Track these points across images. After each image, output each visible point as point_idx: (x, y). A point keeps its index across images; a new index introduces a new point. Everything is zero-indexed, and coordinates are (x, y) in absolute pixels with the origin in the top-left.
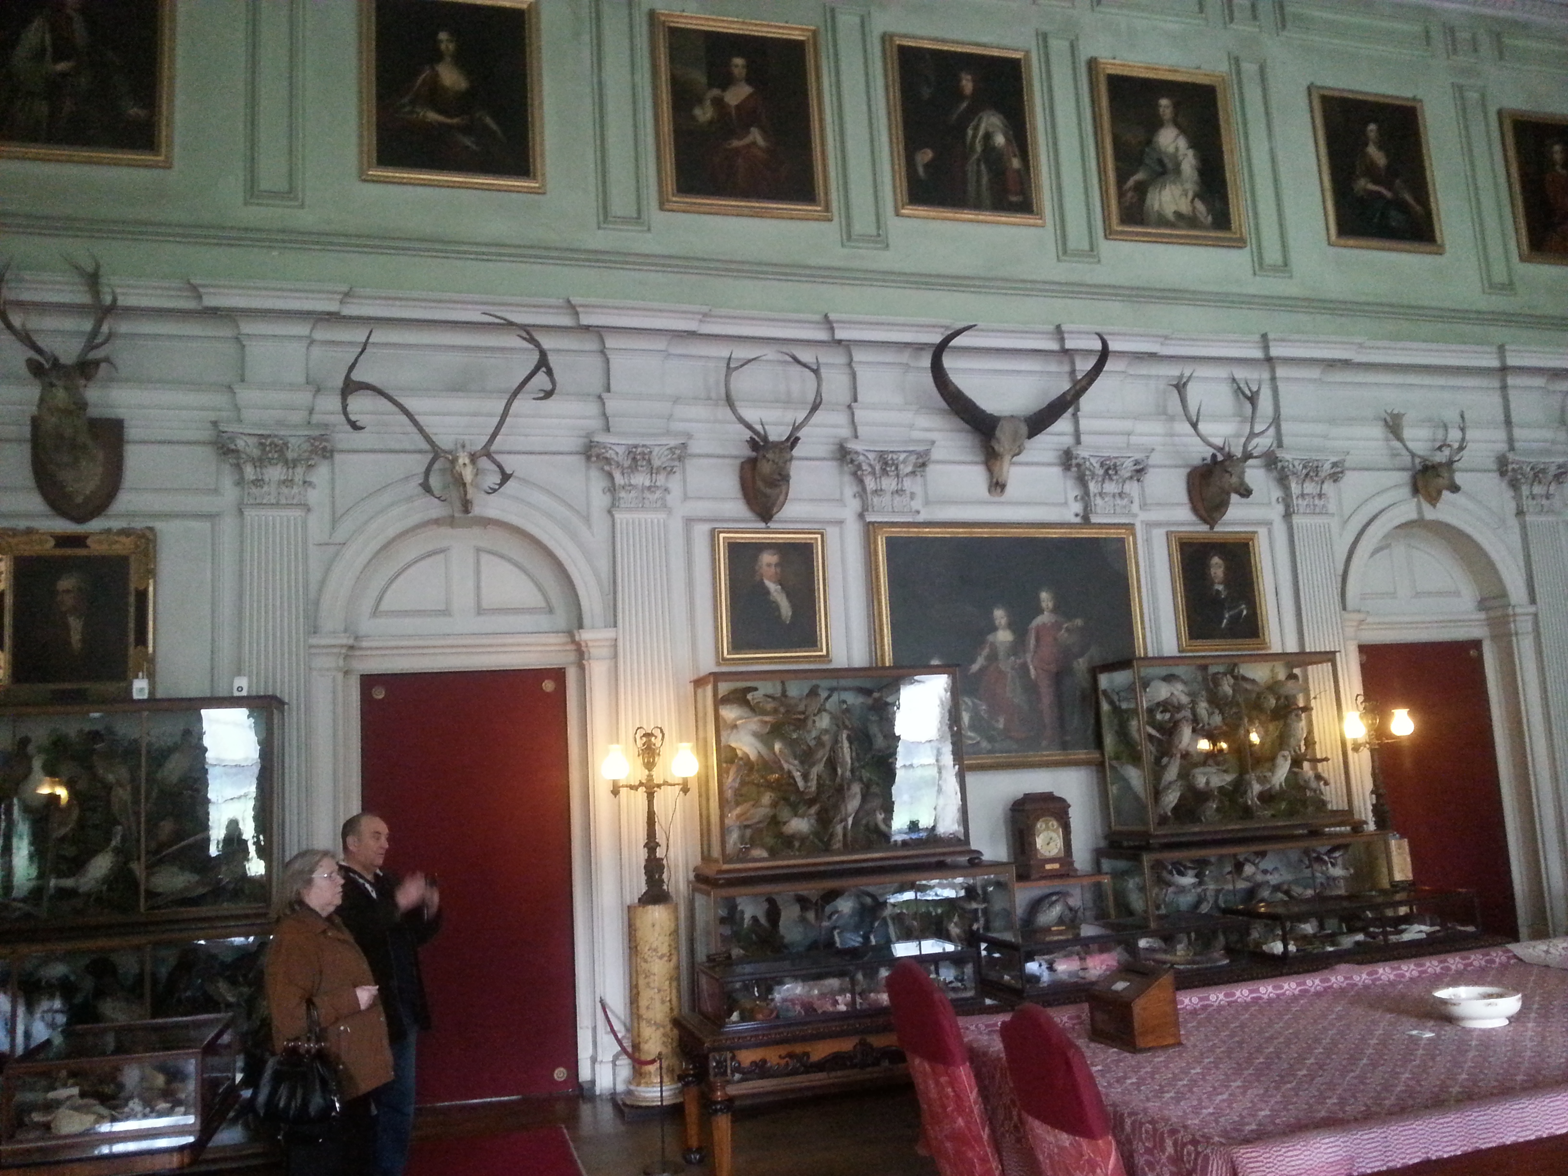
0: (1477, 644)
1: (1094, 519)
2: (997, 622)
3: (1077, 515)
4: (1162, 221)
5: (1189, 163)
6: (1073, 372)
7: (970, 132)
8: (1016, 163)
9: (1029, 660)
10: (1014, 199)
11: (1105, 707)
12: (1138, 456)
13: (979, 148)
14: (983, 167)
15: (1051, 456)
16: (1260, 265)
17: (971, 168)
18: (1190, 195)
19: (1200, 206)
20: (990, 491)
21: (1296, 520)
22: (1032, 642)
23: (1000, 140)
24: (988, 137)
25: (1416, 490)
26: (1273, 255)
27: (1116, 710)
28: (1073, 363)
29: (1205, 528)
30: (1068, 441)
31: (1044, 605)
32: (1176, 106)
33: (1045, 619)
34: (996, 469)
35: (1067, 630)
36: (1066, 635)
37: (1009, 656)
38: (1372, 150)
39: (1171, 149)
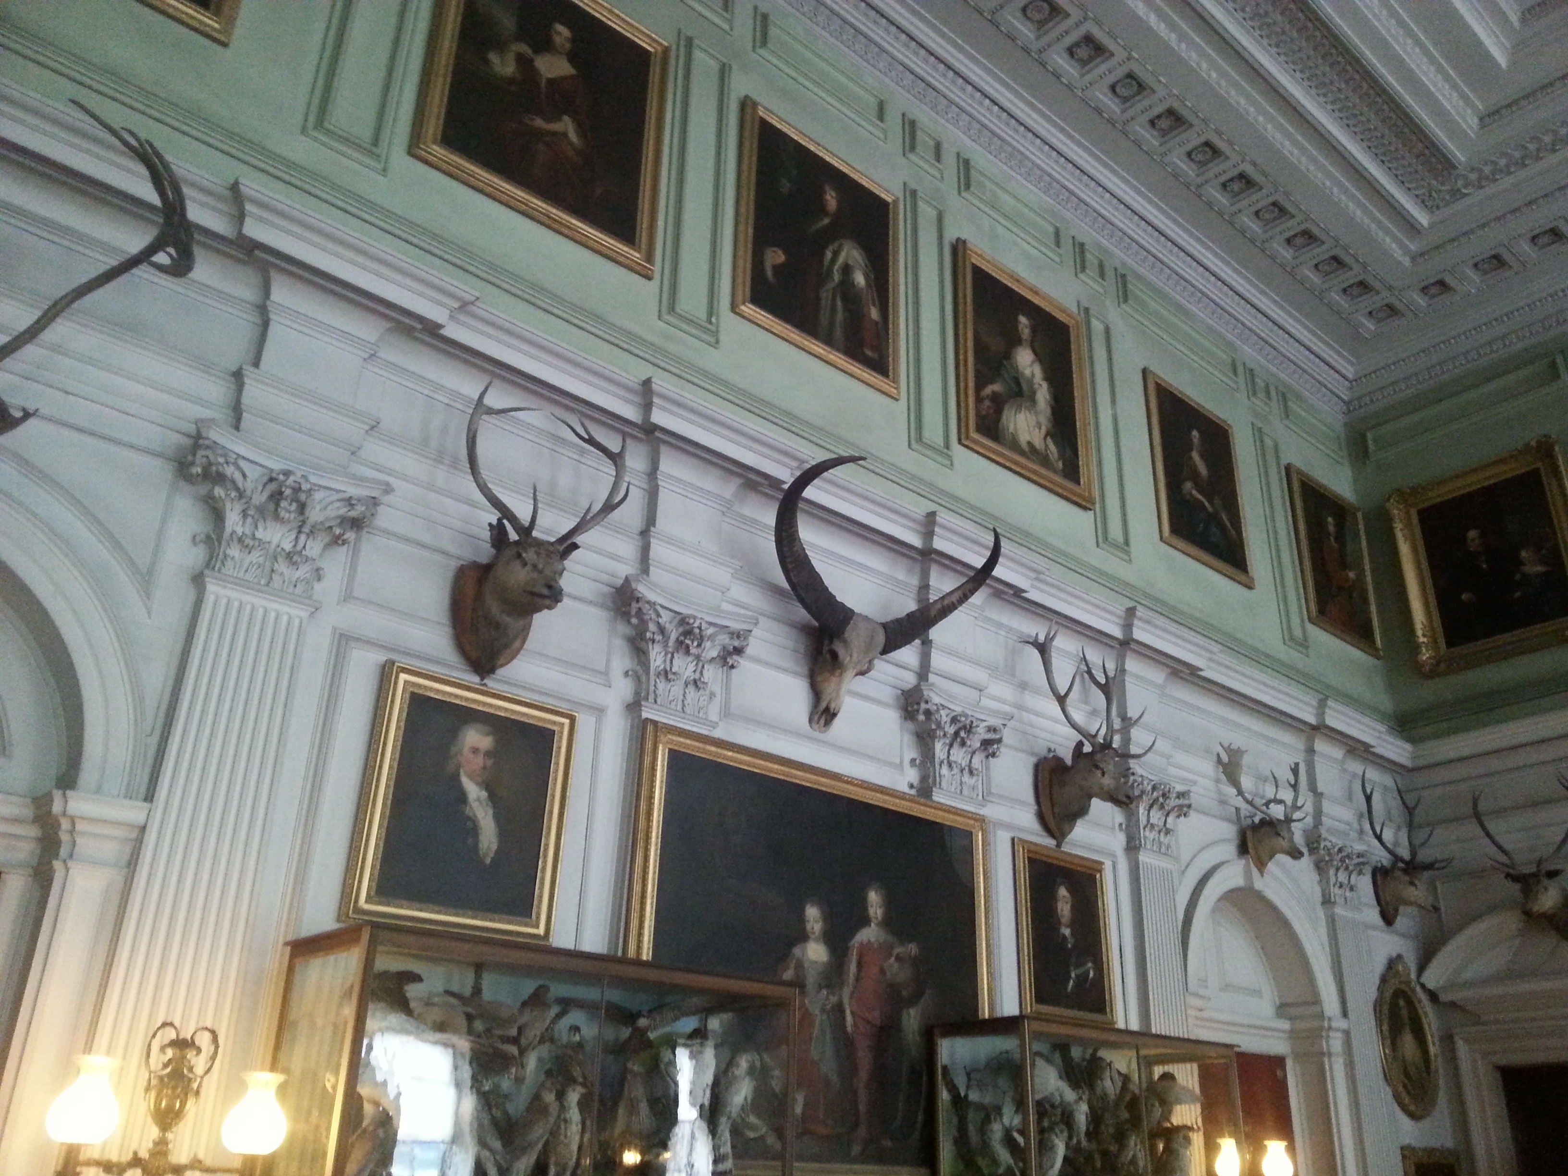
0: (1279, 1061)
1: (938, 797)
2: (809, 927)
3: (911, 786)
4: (1015, 446)
5: (1043, 395)
6: (924, 587)
7: (829, 255)
8: (874, 314)
9: (846, 1001)
10: (869, 353)
12: (993, 721)
13: (837, 277)
14: (839, 303)
15: (887, 694)
16: (1102, 536)
17: (825, 294)
18: (1044, 428)
19: (1052, 447)
21: (1144, 857)
22: (853, 968)
23: (860, 279)
24: (847, 270)
26: (1115, 531)
28: (925, 575)
30: (909, 680)
31: (871, 911)
32: (1034, 330)
33: (870, 934)
34: (829, 688)
35: (898, 958)
36: (896, 965)
37: (820, 988)
38: (1195, 455)
39: (1027, 372)
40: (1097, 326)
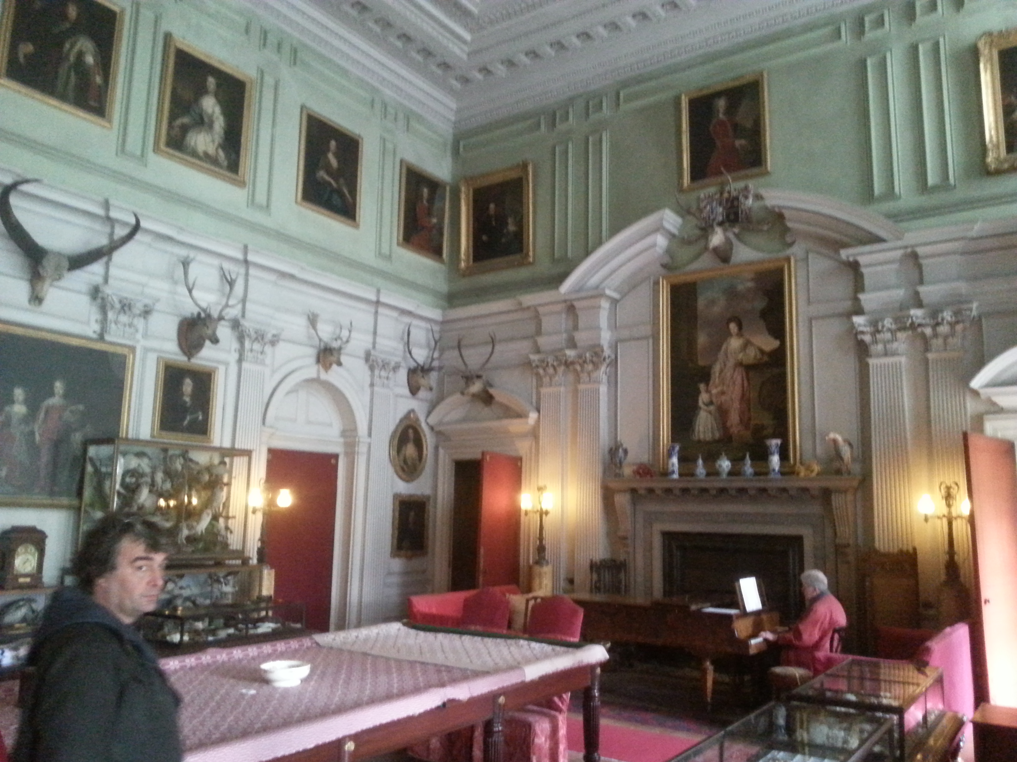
0: (336, 456)
1: (107, 338)
2: (16, 398)
3: (95, 332)
4: (194, 154)
5: (219, 123)
6: (112, 234)
7: (67, 46)
8: (98, 80)
9: (36, 429)
10: (92, 103)
11: (89, 468)
12: (147, 301)
13: (72, 58)
14: (73, 74)
15: (84, 288)
16: (252, 202)
17: (63, 71)
18: (216, 143)
19: (221, 154)
20: (30, 301)
21: (245, 365)
22: (42, 415)
23: (90, 59)
24: (80, 55)
25: (318, 361)
26: (261, 198)
27: (97, 471)
28: (113, 227)
29: (185, 359)
30: (99, 280)
31: (56, 391)
32: (218, 86)
33: (55, 401)
34: (38, 288)
35: (72, 412)
36: (69, 415)
37: (20, 424)
38: (331, 156)
39: (210, 111)
40: (269, 80)
